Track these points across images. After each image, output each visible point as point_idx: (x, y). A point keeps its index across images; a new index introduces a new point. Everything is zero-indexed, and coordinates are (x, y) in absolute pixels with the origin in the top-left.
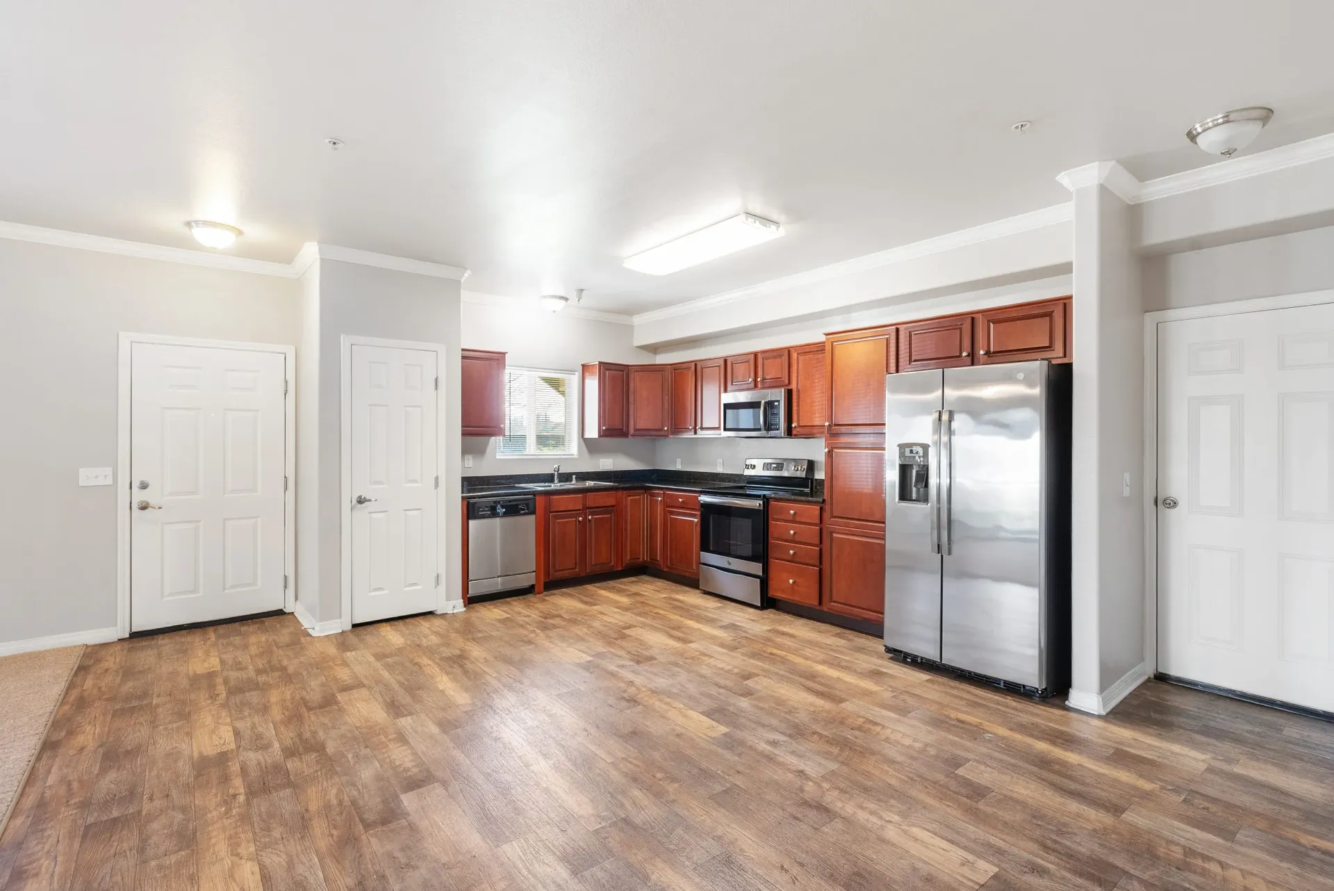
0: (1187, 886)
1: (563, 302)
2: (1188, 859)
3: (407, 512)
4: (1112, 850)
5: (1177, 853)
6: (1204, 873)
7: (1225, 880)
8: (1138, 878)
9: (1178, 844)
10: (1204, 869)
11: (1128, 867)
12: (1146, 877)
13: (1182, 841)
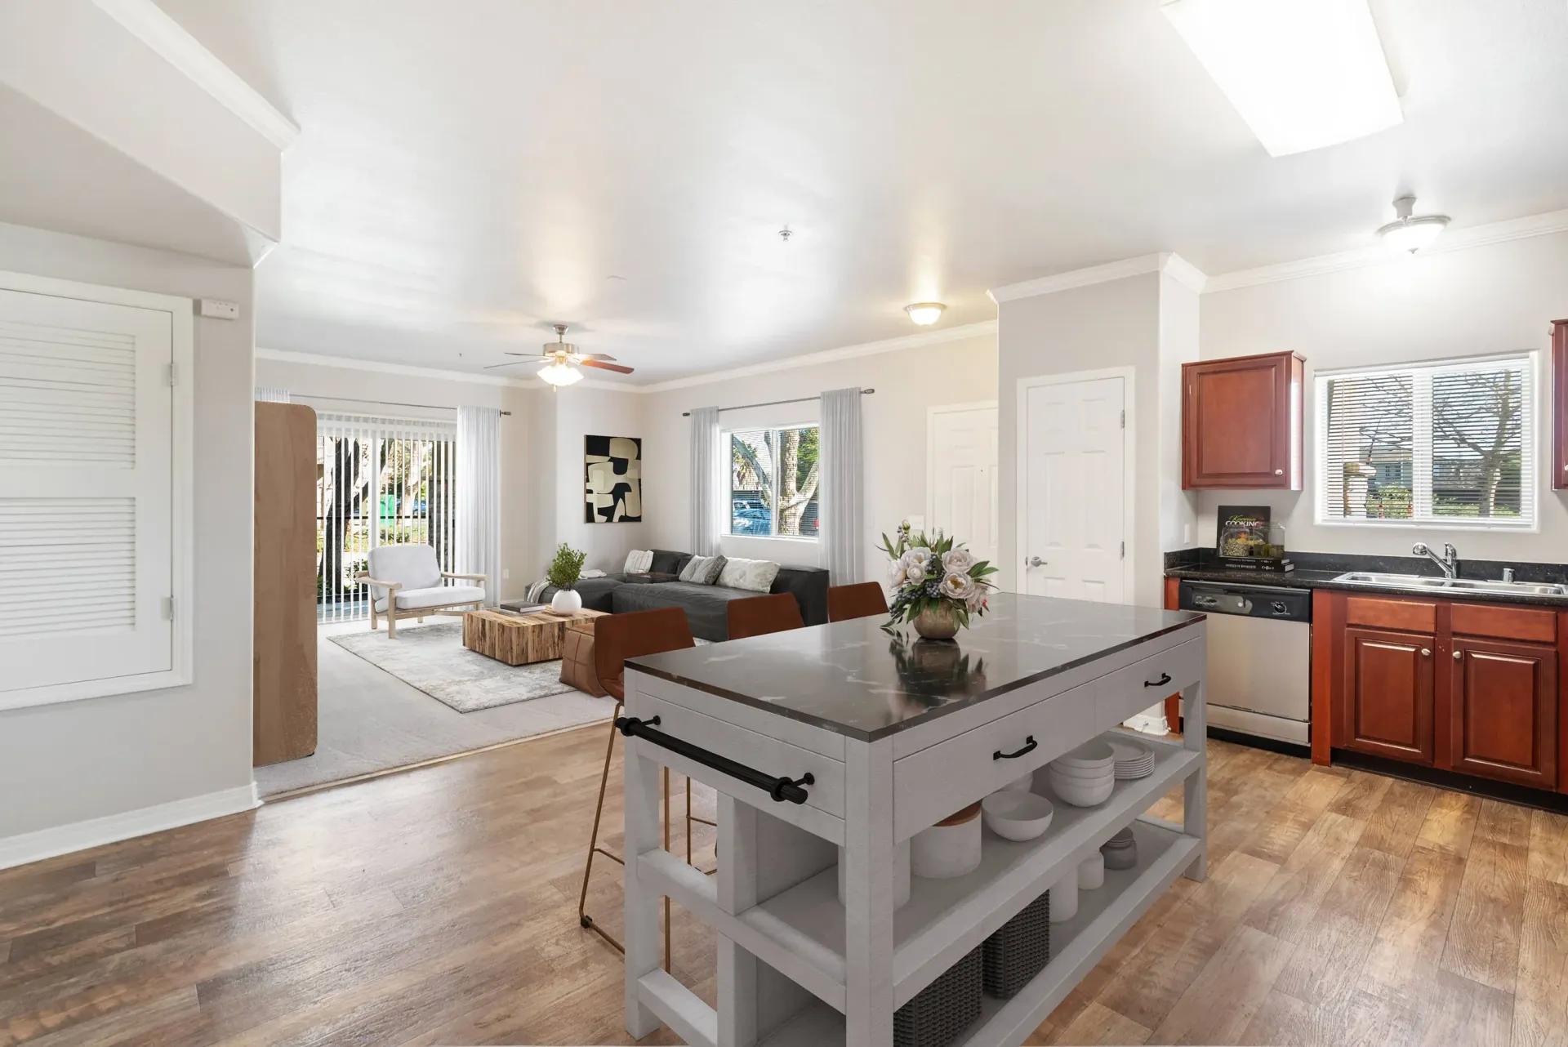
0: (72, 980)
1: (1437, 227)
2: (86, 1005)
3: (1087, 584)
4: (168, 951)
5: (103, 1001)
6: (61, 1006)
7: (35, 1016)
8: (122, 950)
9: (109, 1011)
10: (64, 1009)
11: (140, 951)
12: (117, 958)
13: (107, 1019)
